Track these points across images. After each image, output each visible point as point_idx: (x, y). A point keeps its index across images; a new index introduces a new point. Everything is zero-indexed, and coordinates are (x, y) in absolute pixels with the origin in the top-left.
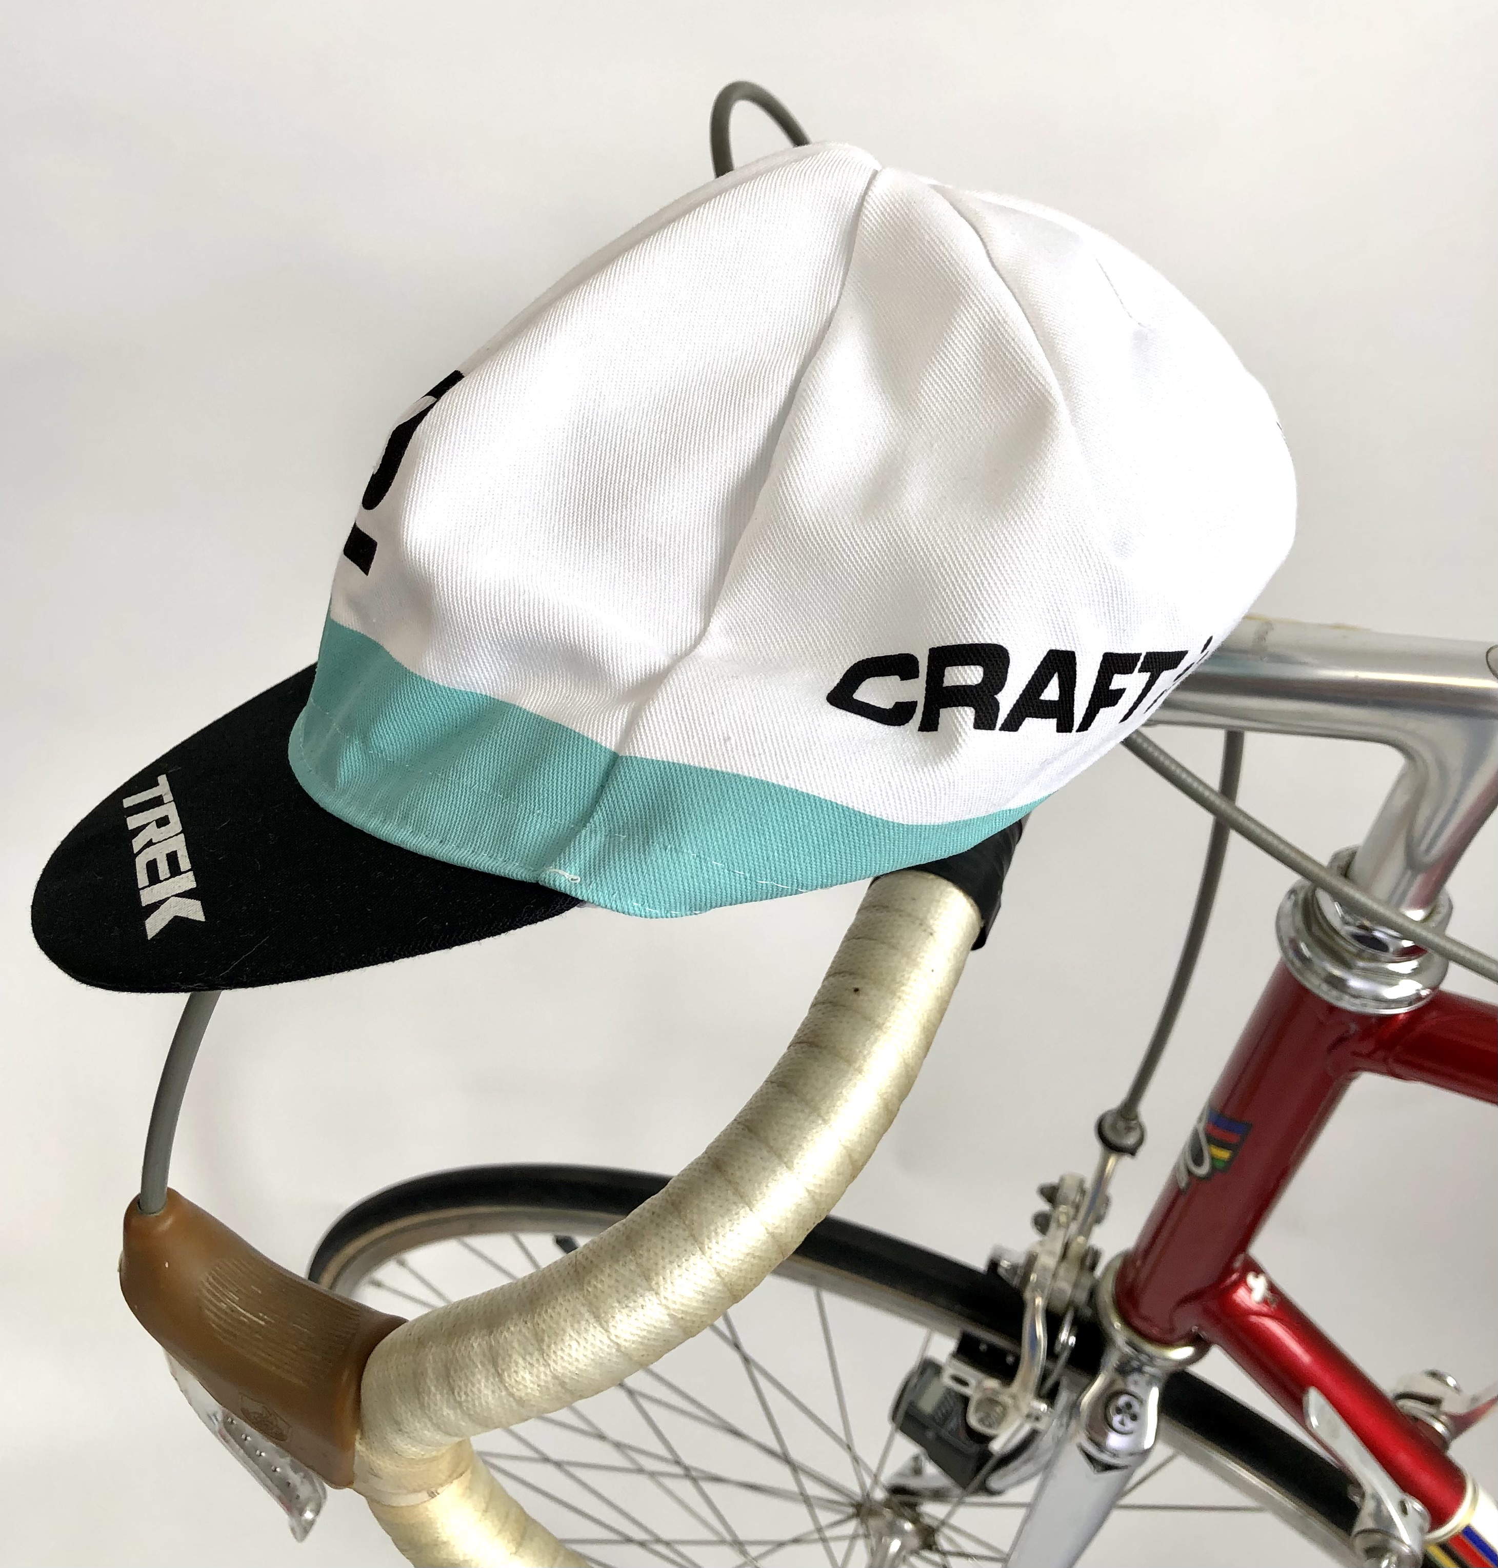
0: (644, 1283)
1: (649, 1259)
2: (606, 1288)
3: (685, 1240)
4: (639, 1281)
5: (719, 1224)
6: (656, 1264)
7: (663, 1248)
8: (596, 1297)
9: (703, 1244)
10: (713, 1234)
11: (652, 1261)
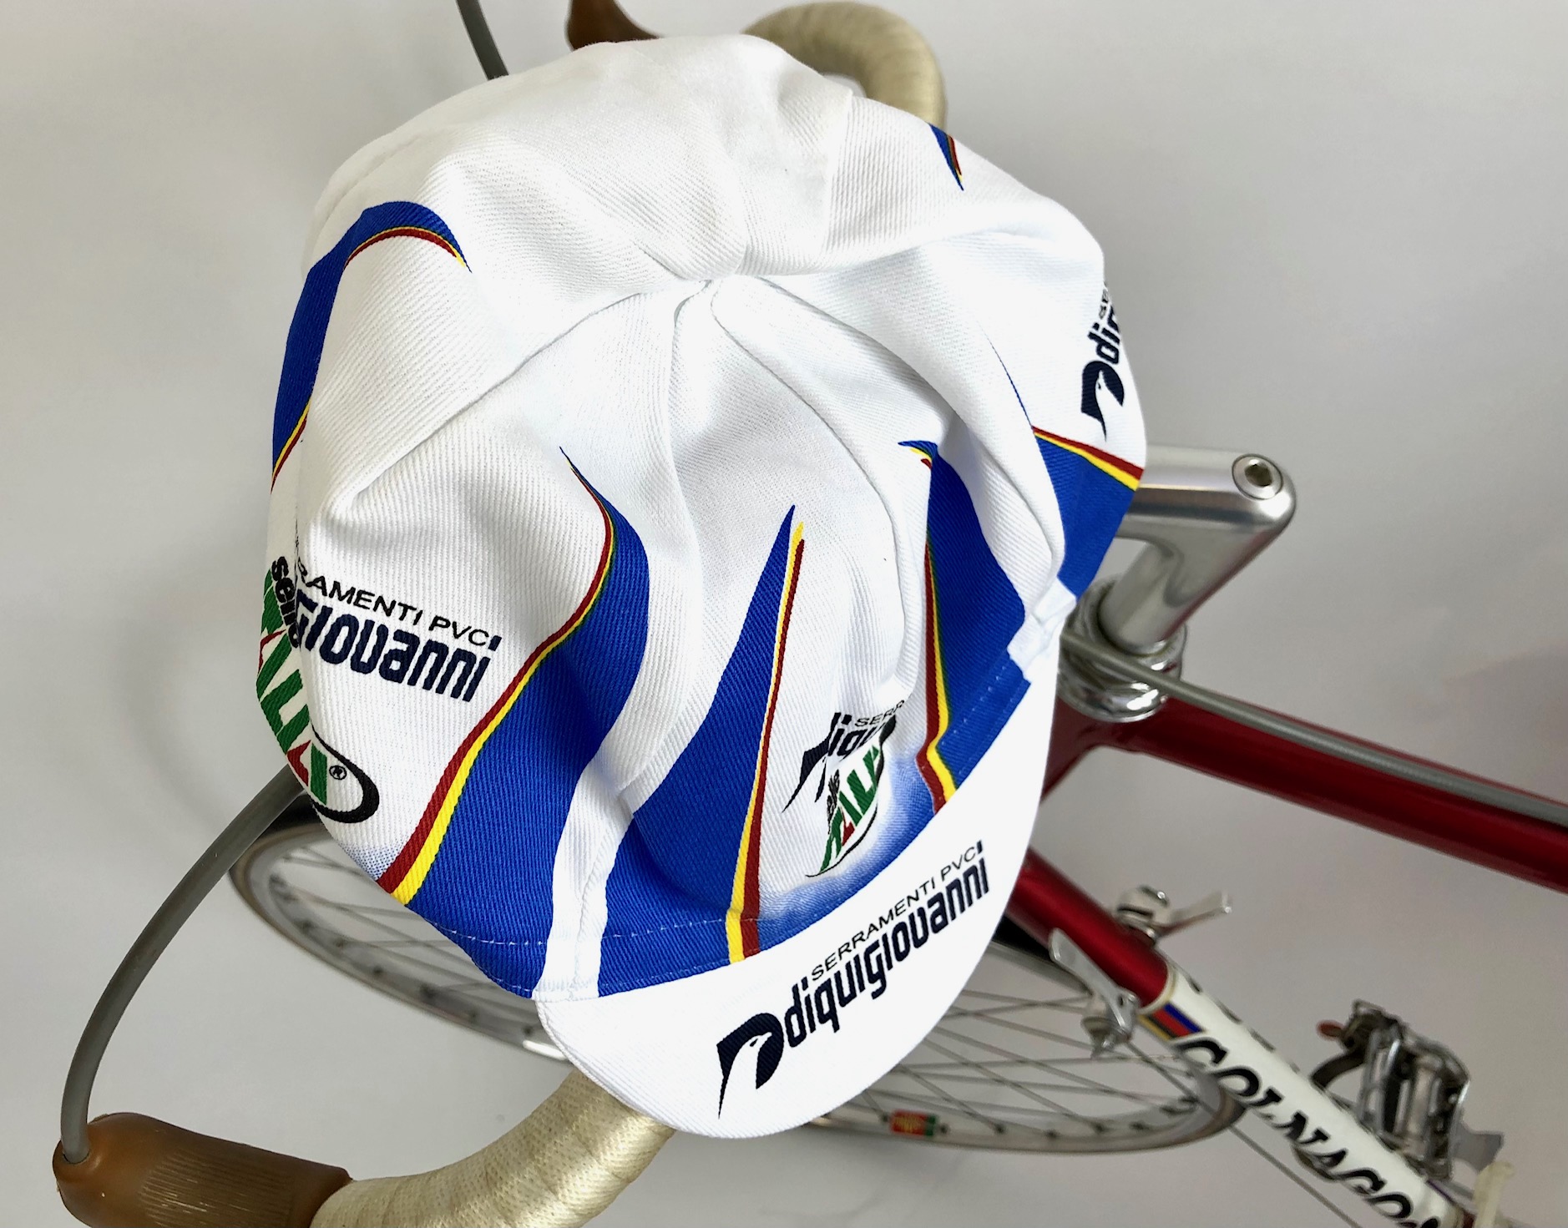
0: (553, 1197)
1: (553, 1176)
2: (518, 1204)
3: (583, 1156)
4: (546, 1194)
5: (611, 1139)
6: (560, 1180)
7: (565, 1165)
8: (510, 1211)
9: (599, 1157)
10: (607, 1147)
11: (556, 1178)
